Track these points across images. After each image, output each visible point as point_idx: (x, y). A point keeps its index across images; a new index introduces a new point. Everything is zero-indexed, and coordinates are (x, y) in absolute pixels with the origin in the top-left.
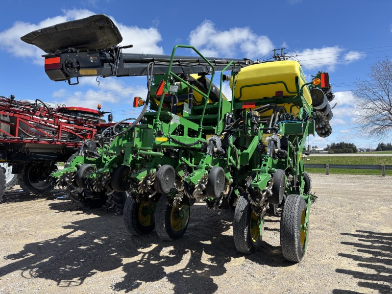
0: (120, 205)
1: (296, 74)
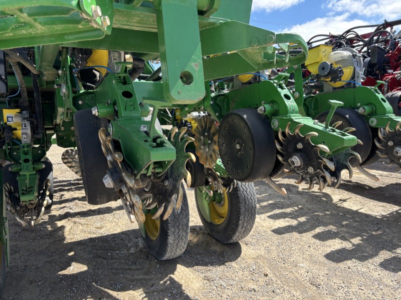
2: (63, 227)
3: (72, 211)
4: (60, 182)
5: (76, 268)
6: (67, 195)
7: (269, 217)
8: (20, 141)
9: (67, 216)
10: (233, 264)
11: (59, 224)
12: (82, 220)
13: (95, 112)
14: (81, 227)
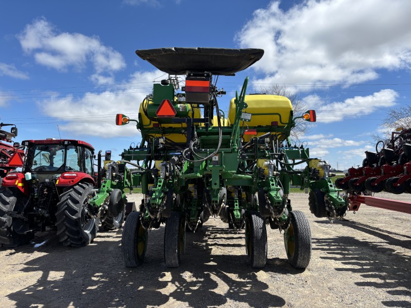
0: (76, 237)
1: (291, 108)
2: (211, 249)
3: (218, 243)
4: (217, 228)
5: (212, 263)
6: (218, 236)
7: (342, 263)
8: (193, 197)
9: (215, 244)
10: (292, 276)
11: (210, 247)
12: (222, 248)
13: (207, 188)
14: (220, 250)
